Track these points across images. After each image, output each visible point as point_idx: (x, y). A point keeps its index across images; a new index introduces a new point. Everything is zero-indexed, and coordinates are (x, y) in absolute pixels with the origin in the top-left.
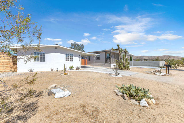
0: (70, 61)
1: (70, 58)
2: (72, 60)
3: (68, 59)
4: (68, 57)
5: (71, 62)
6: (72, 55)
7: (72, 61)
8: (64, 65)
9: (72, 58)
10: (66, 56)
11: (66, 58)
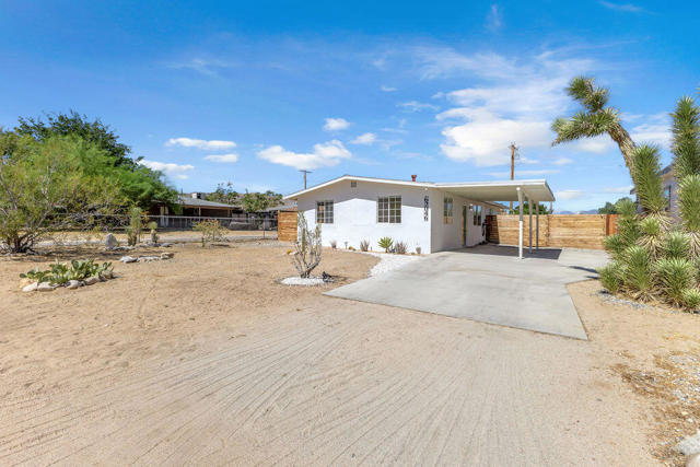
0: (392, 221)
1: (392, 213)
2: (396, 217)
4: (386, 207)
5: (395, 225)
7: (399, 220)
9: (399, 213)
10: (380, 206)
11: (380, 213)
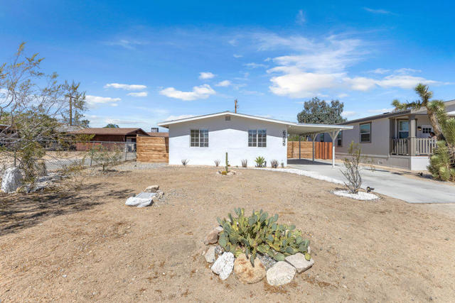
0: (260, 146)
1: (260, 140)
2: (263, 143)
3: (255, 140)
4: (255, 136)
5: (262, 149)
6: (264, 131)
7: (265, 145)
8: (227, 154)
10: (250, 135)
11: (250, 140)
